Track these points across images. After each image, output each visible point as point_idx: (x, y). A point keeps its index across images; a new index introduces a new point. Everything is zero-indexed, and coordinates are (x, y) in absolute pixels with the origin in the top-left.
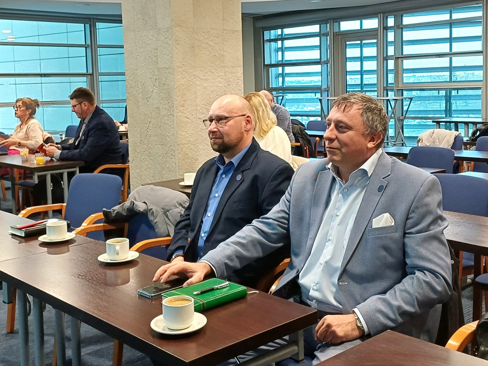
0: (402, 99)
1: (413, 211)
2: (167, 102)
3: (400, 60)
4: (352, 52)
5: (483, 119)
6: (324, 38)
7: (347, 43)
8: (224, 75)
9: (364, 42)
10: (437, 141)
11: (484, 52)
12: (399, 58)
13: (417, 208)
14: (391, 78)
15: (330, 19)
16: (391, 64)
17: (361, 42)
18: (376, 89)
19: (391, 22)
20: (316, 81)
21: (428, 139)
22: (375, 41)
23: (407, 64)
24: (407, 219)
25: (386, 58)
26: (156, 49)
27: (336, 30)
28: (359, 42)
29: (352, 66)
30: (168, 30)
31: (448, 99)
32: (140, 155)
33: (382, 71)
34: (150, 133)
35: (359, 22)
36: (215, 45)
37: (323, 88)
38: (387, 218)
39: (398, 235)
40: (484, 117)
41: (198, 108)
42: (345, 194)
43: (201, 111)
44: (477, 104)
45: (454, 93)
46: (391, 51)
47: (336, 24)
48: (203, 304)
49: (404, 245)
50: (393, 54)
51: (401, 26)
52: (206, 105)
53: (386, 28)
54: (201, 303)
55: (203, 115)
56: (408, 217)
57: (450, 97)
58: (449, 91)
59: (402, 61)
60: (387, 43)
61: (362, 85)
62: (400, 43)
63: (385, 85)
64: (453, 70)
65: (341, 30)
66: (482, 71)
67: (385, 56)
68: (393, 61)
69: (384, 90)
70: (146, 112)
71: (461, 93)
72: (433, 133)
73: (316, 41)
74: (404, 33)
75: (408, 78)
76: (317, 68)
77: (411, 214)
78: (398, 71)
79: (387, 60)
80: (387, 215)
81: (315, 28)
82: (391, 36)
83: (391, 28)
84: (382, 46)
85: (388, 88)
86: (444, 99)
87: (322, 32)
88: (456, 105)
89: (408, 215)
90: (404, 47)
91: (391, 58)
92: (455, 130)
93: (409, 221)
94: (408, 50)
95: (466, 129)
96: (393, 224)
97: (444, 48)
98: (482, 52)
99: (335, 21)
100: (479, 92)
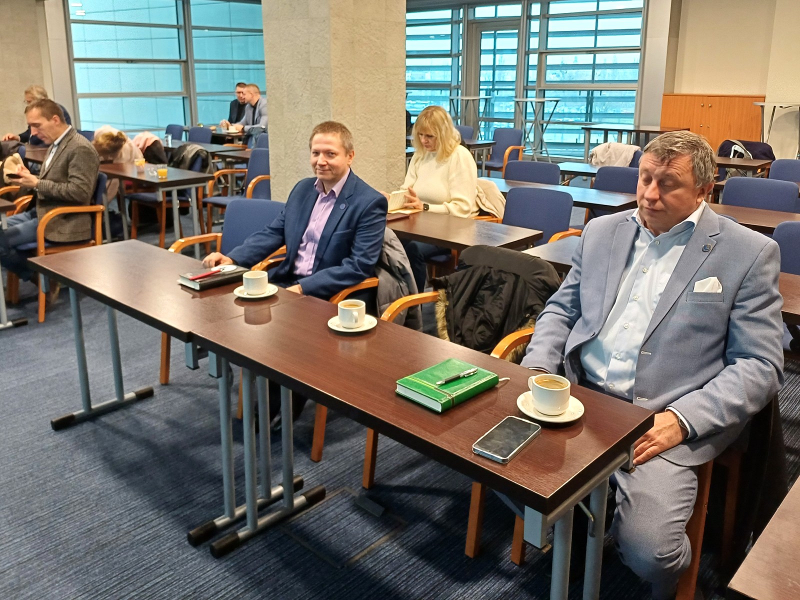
1: (749, 280)
4: (487, 43)
6: (455, 26)
7: (483, 33)
9: (498, 32)
11: (642, 50)
12: (543, 53)
13: (754, 276)
14: (533, 75)
15: (464, 4)
16: (533, 59)
17: (495, 32)
18: (514, 87)
19: (536, 9)
20: (444, 76)
22: (517, 31)
23: (551, 60)
25: (528, 53)
27: (471, 18)
33: (522, 68)
35: (493, 8)
37: (453, 85)
38: (715, 282)
46: (534, 43)
47: (471, 10)
50: (537, 47)
51: (547, 16)
53: (530, 18)
56: (742, 286)
59: (546, 56)
60: (529, 34)
62: (545, 34)
63: (525, 85)
65: (476, 16)
66: (637, 70)
67: (527, 50)
68: (537, 55)
73: (446, 29)
75: (551, 76)
76: (448, 61)
77: (746, 282)
78: (541, 68)
80: (714, 279)
81: (447, 14)
82: (535, 26)
83: (536, 17)
84: (525, 37)
85: (528, 88)
86: (585, 100)
87: (454, 19)
89: (741, 284)
90: (549, 38)
91: (534, 51)
93: (742, 292)
94: (554, 43)
99: (470, 6)
100: (634, 94)
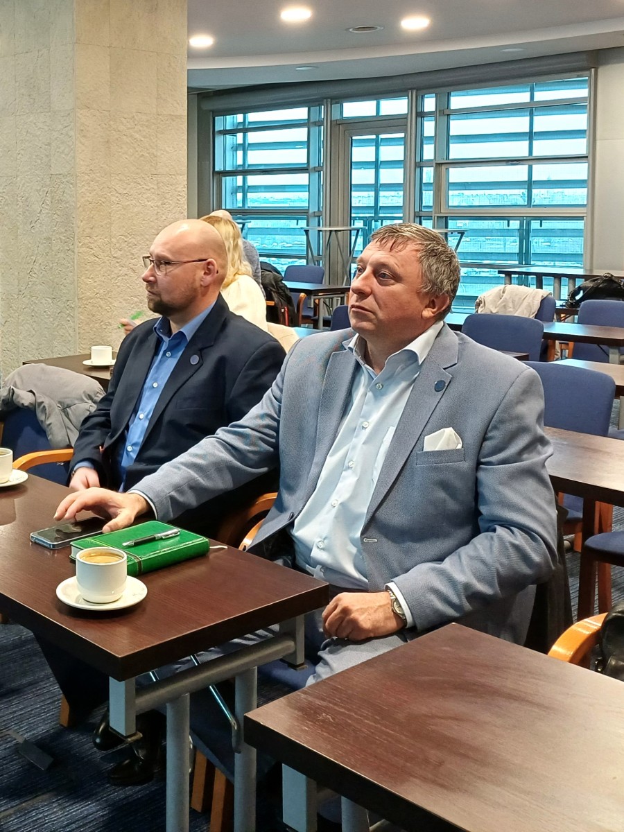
0: (446, 234)
1: (495, 428)
2: (63, 230)
3: (443, 168)
4: (362, 153)
5: (586, 270)
6: (314, 130)
7: (354, 138)
8: (156, 187)
9: (382, 136)
10: (511, 305)
11: (590, 158)
12: (443, 164)
13: (502, 421)
14: (428, 198)
15: (327, 98)
16: (428, 174)
17: (377, 137)
18: (401, 215)
19: (430, 104)
20: (299, 199)
21: (494, 302)
22: (402, 135)
23: (456, 174)
24: (484, 439)
25: (420, 165)
26: (49, 144)
27: (336, 116)
28: (374, 137)
29: (361, 176)
30: (69, 114)
31: (525, 235)
32: (17, 314)
33: (412, 186)
34: (34, 279)
35: (374, 103)
36: (143, 139)
37: (311, 211)
38: (450, 435)
39: (466, 465)
40: (588, 268)
41: (114, 240)
42: (378, 392)
43: (118, 245)
44: (575, 245)
45: (535, 225)
46: (429, 152)
47: (336, 107)
48: (140, 562)
49: (477, 482)
50: (432, 158)
51: (447, 112)
52: (126, 236)
53: (421, 115)
54: (136, 561)
55: (121, 253)
56: (487, 436)
57: (528, 231)
58: (526, 221)
59: (447, 169)
60: (423, 140)
61: (376, 208)
62: (444, 139)
63: (417, 210)
64: (533, 186)
65: (344, 116)
66: (586, 189)
67: (418, 160)
68: (432, 170)
69: (415, 216)
70: (30, 245)
71: (547, 225)
72: (504, 292)
73: (301, 134)
74: (452, 123)
75: (456, 199)
76: (302, 179)
77: (491, 431)
78: (440, 186)
79: (421, 168)
80: (449, 431)
81: (301, 113)
82: (429, 128)
83: (430, 114)
84: (414, 143)
85: (422, 214)
86: (517, 234)
87: (312, 120)
88: (538, 245)
89: (486, 433)
90: (451, 145)
91: (429, 163)
92: (537, 288)
93: (488, 444)
94: (458, 151)
95: (557, 285)
96: (460, 446)
97: (519, 149)
98: (587, 157)
99: (334, 101)
100: (580, 225)
